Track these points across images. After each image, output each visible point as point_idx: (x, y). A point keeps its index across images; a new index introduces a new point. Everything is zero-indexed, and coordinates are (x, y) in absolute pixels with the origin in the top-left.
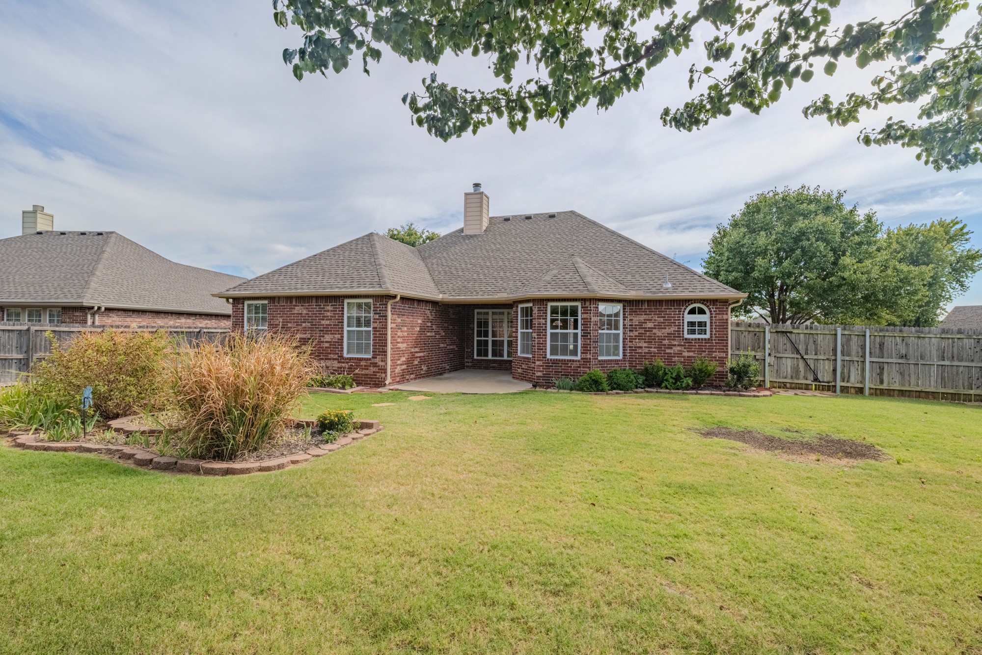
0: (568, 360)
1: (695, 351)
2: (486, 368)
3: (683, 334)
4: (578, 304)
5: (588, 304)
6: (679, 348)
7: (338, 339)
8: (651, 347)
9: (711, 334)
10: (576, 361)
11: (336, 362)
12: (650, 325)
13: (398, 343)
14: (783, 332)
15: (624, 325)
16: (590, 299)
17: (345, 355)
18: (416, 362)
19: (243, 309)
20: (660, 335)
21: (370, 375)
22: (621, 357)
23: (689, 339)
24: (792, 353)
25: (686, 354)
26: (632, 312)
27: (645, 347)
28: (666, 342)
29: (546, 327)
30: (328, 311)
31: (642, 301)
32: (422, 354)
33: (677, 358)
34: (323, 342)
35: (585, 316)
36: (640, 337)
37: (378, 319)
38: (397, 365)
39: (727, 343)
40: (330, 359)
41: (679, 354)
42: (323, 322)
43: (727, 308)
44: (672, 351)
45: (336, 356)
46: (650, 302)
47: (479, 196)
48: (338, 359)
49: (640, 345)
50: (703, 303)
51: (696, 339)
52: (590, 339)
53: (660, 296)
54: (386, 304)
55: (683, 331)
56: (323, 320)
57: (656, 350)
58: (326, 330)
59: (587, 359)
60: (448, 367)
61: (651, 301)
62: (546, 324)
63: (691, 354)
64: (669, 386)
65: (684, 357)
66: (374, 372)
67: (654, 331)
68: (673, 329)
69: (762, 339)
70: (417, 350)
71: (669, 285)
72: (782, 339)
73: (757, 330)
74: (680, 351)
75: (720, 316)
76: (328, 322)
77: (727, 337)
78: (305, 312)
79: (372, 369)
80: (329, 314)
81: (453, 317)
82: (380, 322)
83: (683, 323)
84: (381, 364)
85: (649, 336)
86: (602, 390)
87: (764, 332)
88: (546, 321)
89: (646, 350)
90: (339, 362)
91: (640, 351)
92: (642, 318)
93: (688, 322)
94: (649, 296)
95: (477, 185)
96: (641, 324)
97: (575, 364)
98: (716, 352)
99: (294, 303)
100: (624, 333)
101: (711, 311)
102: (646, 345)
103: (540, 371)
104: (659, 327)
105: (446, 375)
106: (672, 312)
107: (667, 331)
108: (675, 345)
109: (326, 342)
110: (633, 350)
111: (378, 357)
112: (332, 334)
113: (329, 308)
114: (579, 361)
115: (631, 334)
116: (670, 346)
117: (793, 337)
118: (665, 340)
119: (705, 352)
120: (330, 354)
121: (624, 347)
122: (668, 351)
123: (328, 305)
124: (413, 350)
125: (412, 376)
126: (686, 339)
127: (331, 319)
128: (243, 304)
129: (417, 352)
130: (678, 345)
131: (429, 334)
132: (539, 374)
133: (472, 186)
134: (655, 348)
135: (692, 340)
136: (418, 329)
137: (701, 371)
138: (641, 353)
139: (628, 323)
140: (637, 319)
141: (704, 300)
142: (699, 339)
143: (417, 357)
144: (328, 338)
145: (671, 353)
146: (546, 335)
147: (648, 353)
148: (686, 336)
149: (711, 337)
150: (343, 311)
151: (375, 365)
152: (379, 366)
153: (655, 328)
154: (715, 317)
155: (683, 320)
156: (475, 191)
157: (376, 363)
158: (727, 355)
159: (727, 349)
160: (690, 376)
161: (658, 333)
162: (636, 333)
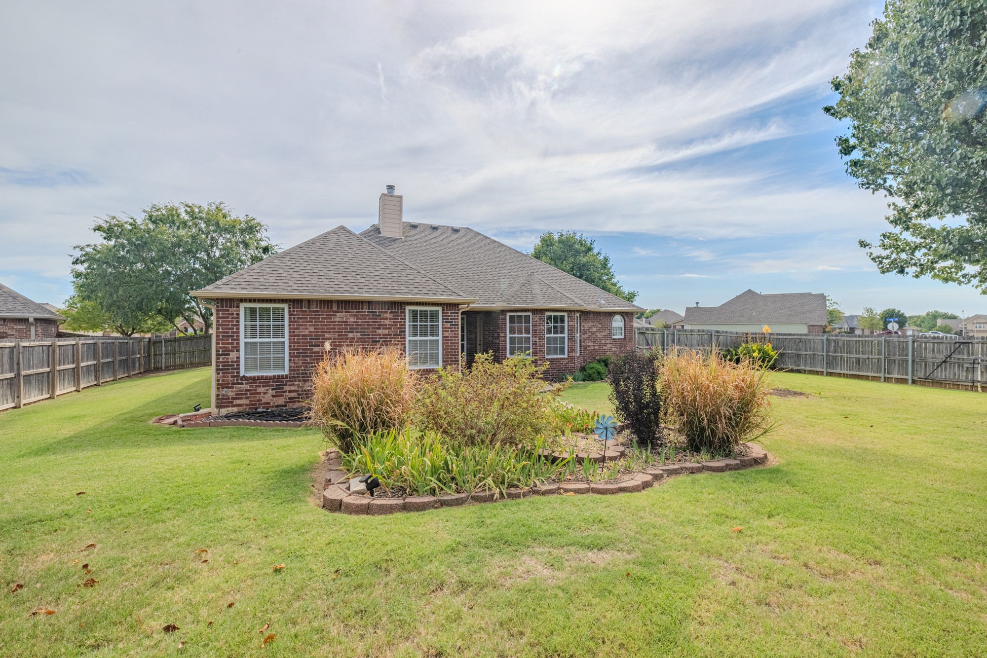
0: (559, 358)
3: (611, 336)
4: (565, 314)
5: (570, 314)
6: (610, 345)
8: (595, 346)
9: (625, 335)
10: (565, 359)
12: (594, 330)
22: (579, 354)
24: (646, 346)
25: (614, 349)
26: (584, 319)
27: (592, 346)
28: (603, 341)
29: (544, 332)
30: (386, 319)
31: (591, 312)
33: (609, 352)
35: (571, 323)
36: (589, 338)
37: (449, 328)
39: (633, 341)
41: (610, 350)
42: (380, 332)
43: (632, 318)
44: (607, 348)
46: (595, 313)
47: (398, 199)
49: (589, 344)
50: (620, 315)
54: (458, 313)
55: (611, 334)
56: (380, 329)
59: (572, 356)
62: (544, 330)
63: (616, 350)
65: (613, 351)
67: (597, 334)
68: (607, 332)
71: (603, 302)
72: (642, 337)
74: (610, 347)
76: (386, 332)
77: (633, 337)
78: (352, 319)
80: (387, 322)
82: (452, 331)
83: (611, 328)
85: (594, 338)
88: (544, 328)
89: (592, 348)
91: (589, 349)
92: (590, 324)
93: (613, 327)
95: (390, 187)
96: (589, 329)
97: (565, 361)
98: (628, 347)
99: (335, 309)
100: (581, 336)
101: (625, 320)
102: (592, 344)
104: (599, 331)
106: (605, 320)
107: (603, 334)
108: (608, 344)
110: (585, 348)
113: (388, 315)
114: (567, 358)
116: (606, 344)
117: (646, 336)
119: (623, 347)
121: (580, 346)
122: (605, 348)
123: (386, 312)
126: (613, 339)
127: (391, 328)
128: (238, 307)
134: (597, 346)
135: (616, 339)
139: (582, 328)
140: (587, 325)
141: (622, 313)
142: (619, 339)
146: (544, 339)
147: (593, 350)
148: (613, 337)
149: (625, 337)
150: (404, 319)
153: (597, 332)
154: (627, 324)
155: (611, 326)
158: (633, 349)
161: (599, 335)
162: (587, 336)
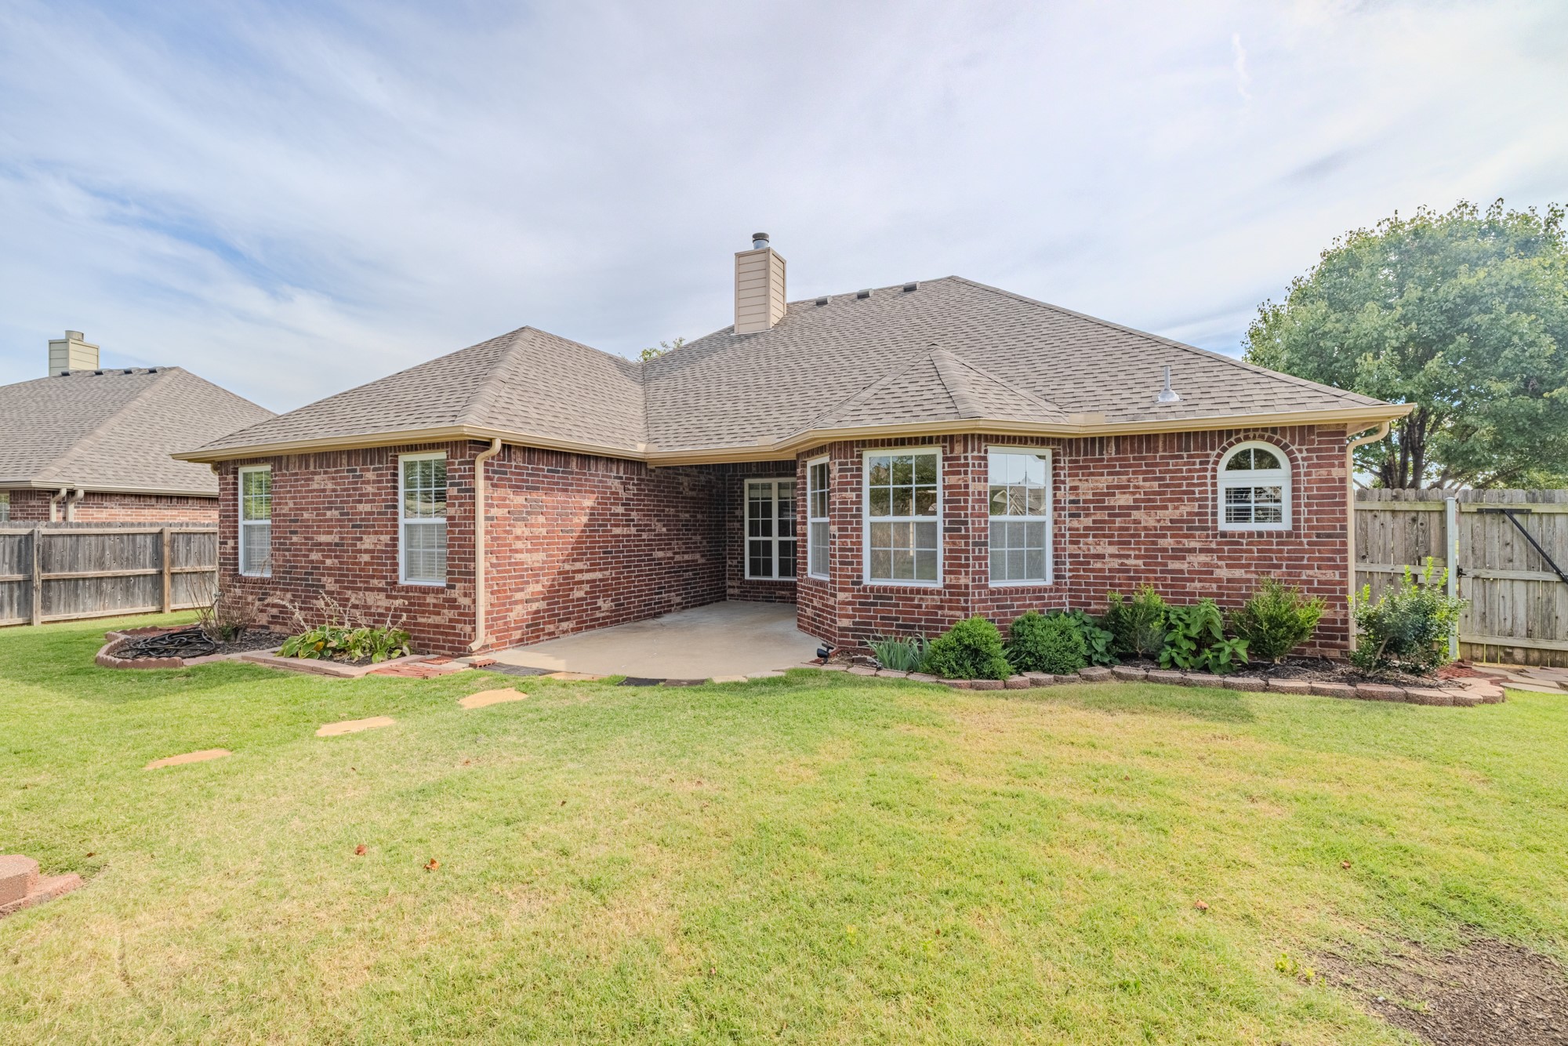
0: (912, 591)
1: (1249, 566)
2: (768, 600)
3: (1215, 521)
4: (936, 451)
5: (958, 449)
6: (1203, 558)
7: (387, 545)
8: (1128, 557)
9: (1296, 521)
10: (932, 593)
11: (382, 595)
12: (1123, 500)
13: (516, 551)
14: (1502, 511)
15: (1056, 501)
16: (965, 437)
17: (402, 581)
18: (578, 594)
19: (235, 484)
20: (1151, 523)
21: (445, 627)
22: (1049, 580)
23: (1233, 535)
24: (1530, 568)
25: (1223, 573)
26: (1075, 467)
27: (1112, 556)
28: (1168, 542)
29: (859, 510)
30: (368, 482)
31: (1101, 439)
32: (598, 575)
33: (1197, 584)
34: (360, 551)
35: (953, 480)
36: (1098, 530)
37: (456, 497)
38: (516, 602)
39: (1344, 544)
40: (372, 590)
41: (1206, 573)
42: (360, 507)
43: (1343, 449)
44: (1185, 566)
45: (382, 584)
46: (1120, 440)
47: (761, 257)
48: (384, 590)
49: (1099, 550)
50: (1270, 440)
51: (1251, 534)
52: (967, 537)
53: (1148, 424)
54: (473, 462)
55: (1214, 514)
56: (360, 502)
57: (1140, 562)
58: (364, 526)
59: (958, 587)
60: (678, 600)
61: (1125, 438)
62: (860, 503)
63: (1239, 573)
64: (1179, 661)
65: (1219, 580)
66: (451, 620)
67: (1136, 515)
68: (1186, 509)
69: (1434, 532)
70: (579, 565)
71: (1175, 397)
72: (1498, 532)
73: (1421, 507)
74: (1206, 564)
75: (1323, 472)
76: (367, 507)
77: (1344, 528)
78: (330, 486)
79: (449, 614)
80: (370, 489)
81: (694, 494)
82: (461, 505)
83: (1214, 492)
84: (464, 601)
85: (1121, 529)
86: (992, 676)
87: (1443, 513)
88: (859, 496)
89: (1115, 563)
90: (388, 597)
91: (1099, 565)
92: (1103, 482)
93: (1228, 491)
94: (1121, 425)
95: (759, 237)
96: (1099, 499)
97: (929, 601)
98: (1311, 567)
99: (312, 468)
100: (1056, 522)
101: (1293, 460)
102: (1113, 550)
103: (848, 616)
104: (1149, 503)
105: (666, 619)
106: (1182, 464)
107: (1170, 513)
108: (1192, 551)
109: (366, 551)
110: (1081, 562)
111: (458, 585)
112: (376, 533)
113: (370, 476)
114: (939, 593)
115: (1075, 524)
116: (1180, 554)
117: (1531, 524)
118: (1164, 536)
119: (1279, 567)
120: (373, 577)
121: (1056, 556)
122: (1174, 565)
123: (368, 470)
124: (567, 567)
125: (571, 625)
126: (1224, 535)
127: (373, 501)
128: (236, 472)
129: (580, 571)
130: (1202, 551)
131: (617, 531)
132: (845, 623)
133: (752, 239)
134: (1137, 557)
135: (1242, 535)
136: (585, 519)
137: (1274, 622)
138: (1102, 570)
139: (1065, 495)
140: (1088, 487)
141: (1274, 430)
142: (1260, 534)
143: (582, 582)
144: (368, 542)
145: (1181, 572)
146: (860, 530)
147: (1119, 571)
148: (1223, 525)
149: (1296, 528)
150: (396, 481)
151: (452, 603)
152: (459, 607)
153: (1138, 508)
154: (1308, 474)
155: (1214, 485)
156: (757, 247)
157: (455, 600)
158: (1345, 575)
159: (1345, 559)
160: (1243, 635)
161: (1146, 519)
162: (1088, 522)
